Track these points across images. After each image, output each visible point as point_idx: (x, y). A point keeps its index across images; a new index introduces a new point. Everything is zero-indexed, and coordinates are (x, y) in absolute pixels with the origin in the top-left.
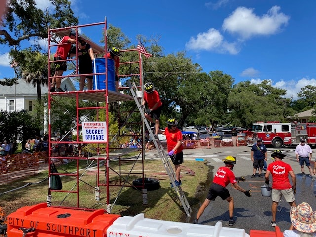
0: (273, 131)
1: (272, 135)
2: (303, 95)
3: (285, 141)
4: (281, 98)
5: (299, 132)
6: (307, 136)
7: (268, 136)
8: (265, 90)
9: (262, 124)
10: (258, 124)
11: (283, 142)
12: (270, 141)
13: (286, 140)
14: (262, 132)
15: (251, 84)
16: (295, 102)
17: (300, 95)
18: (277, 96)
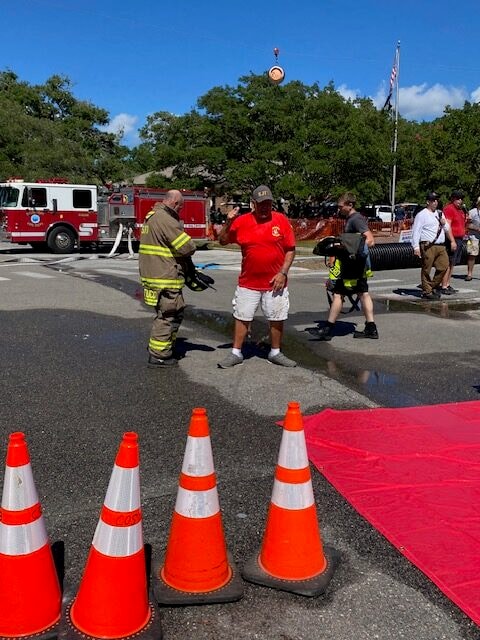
0: (50, 207)
1: (47, 217)
2: (150, 133)
3: (81, 234)
4: (96, 131)
5: (117, 211)
6: (135, 221)
7: (35, 219)
8: (56, 105)
9: (19, 185)
10: (7, 185)
11: (77, 236)
12: (42, 234)
13: (86, 230)
14: (20, 207)
15: (18, 81)
16: (135, 153)
17: (144, 134)
18: (86, 123)
